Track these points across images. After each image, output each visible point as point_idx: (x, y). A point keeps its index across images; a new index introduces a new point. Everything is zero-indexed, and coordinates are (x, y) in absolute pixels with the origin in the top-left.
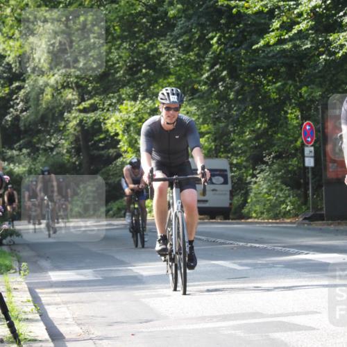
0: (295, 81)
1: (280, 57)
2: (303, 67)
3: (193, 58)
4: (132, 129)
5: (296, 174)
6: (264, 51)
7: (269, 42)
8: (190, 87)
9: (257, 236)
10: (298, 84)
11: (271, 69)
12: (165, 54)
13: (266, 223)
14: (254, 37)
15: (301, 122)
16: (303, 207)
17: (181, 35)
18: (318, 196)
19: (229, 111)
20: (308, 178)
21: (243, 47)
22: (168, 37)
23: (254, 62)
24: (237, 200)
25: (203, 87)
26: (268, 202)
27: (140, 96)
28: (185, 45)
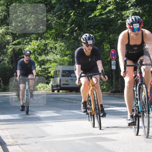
0: (107, 32)
1: (101, 21)
2: (111, 25)
3: (62, 22)
4: (36, 53)
6: (94, 19)
7: (96, 15)
8: (61, 34)
10: (109, 33)
11: (97, 27)
12: (50, 20)
14: (90, 12)
15: (110, 50)
16: (111, 87)
17: (57, 11)
18: (117, 82)
20: (113, 74)
21: (85, 17)
22: (52, 12)
23: (89, 24)
25: (67, 34)
27: (39, 38)
28: (59, 16)
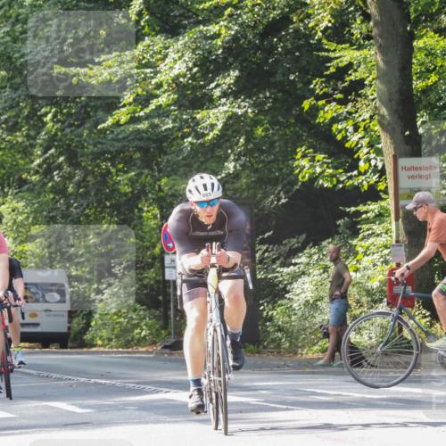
0: (153, 170)
1: (133, 140)
2: (163, 152)
3: (20, 140)
5: (153, 290)
6: (112, 132)
7: (119, 121)
8: (16, 177)
9: (103, 370)
10: (156, 173)
11: (122, 155)
13: (115, 352)
14: (100, 114)
15: (160, 223)
16: (163, 332)
17: (5, 110)
18: (181, 317)
19: (68, 208)
20: (169, 295)
21: (86, 126)
23: (100, 146)
24: (78, 323)
25: (34, 177)
26: (118, 326)
28: (11, 124)
